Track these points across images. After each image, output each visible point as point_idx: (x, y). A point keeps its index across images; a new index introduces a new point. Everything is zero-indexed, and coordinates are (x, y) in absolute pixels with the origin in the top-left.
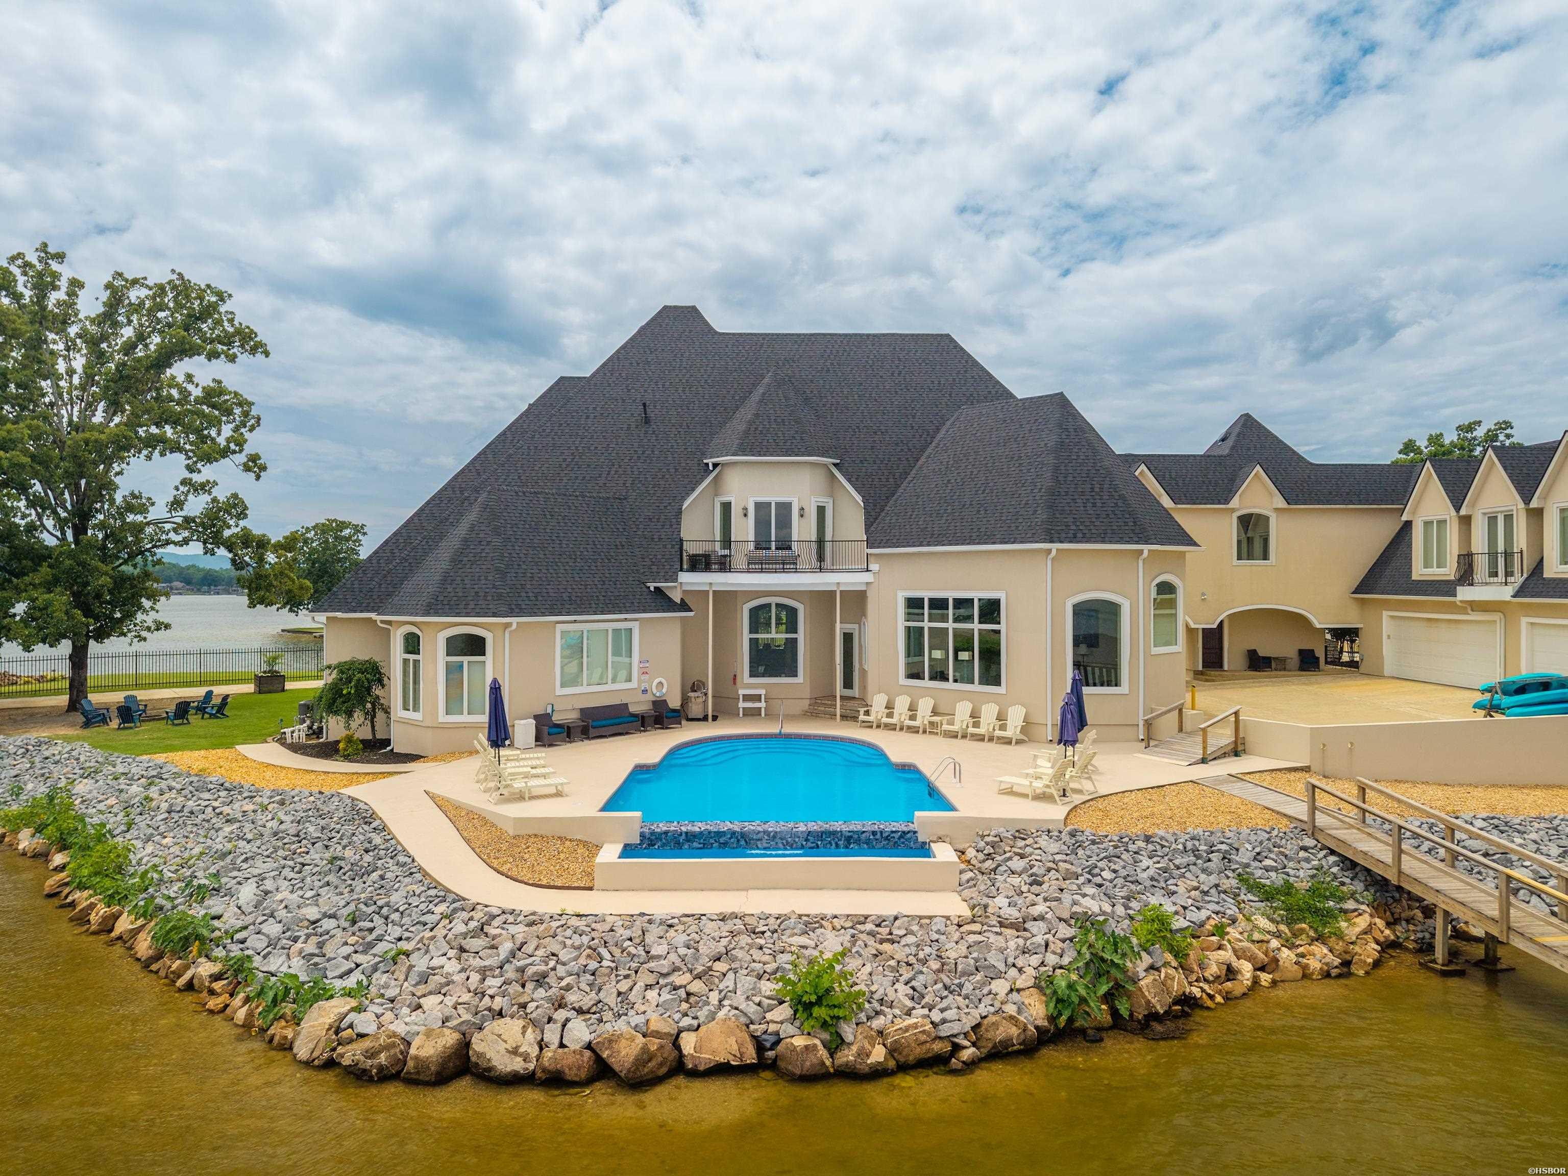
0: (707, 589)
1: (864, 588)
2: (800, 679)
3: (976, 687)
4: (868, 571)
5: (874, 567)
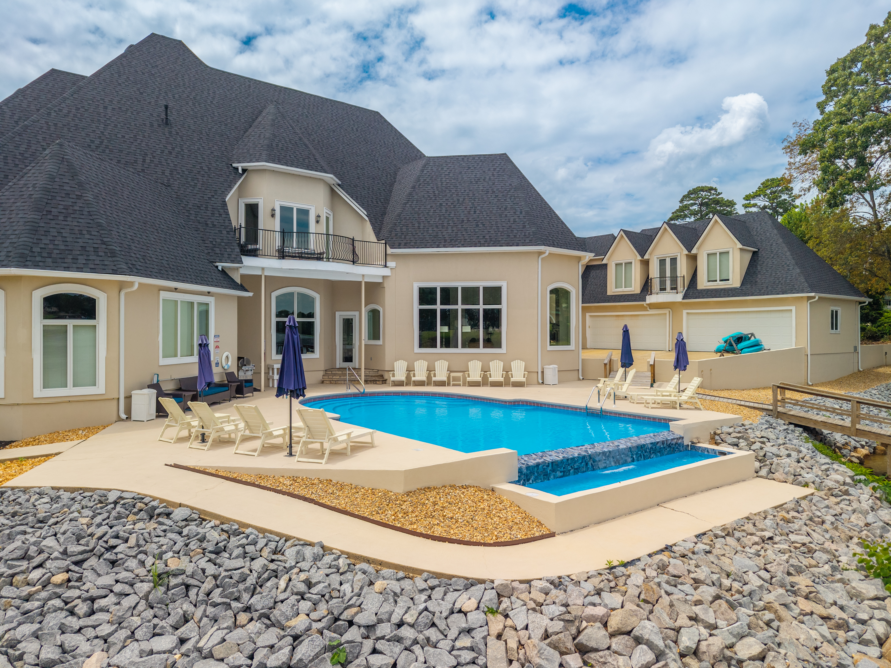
0: (260, 273)
1: (381, 281)
2: (317, 355)
3: (481, 351)
4: (386, 266)
5: (391, 264)
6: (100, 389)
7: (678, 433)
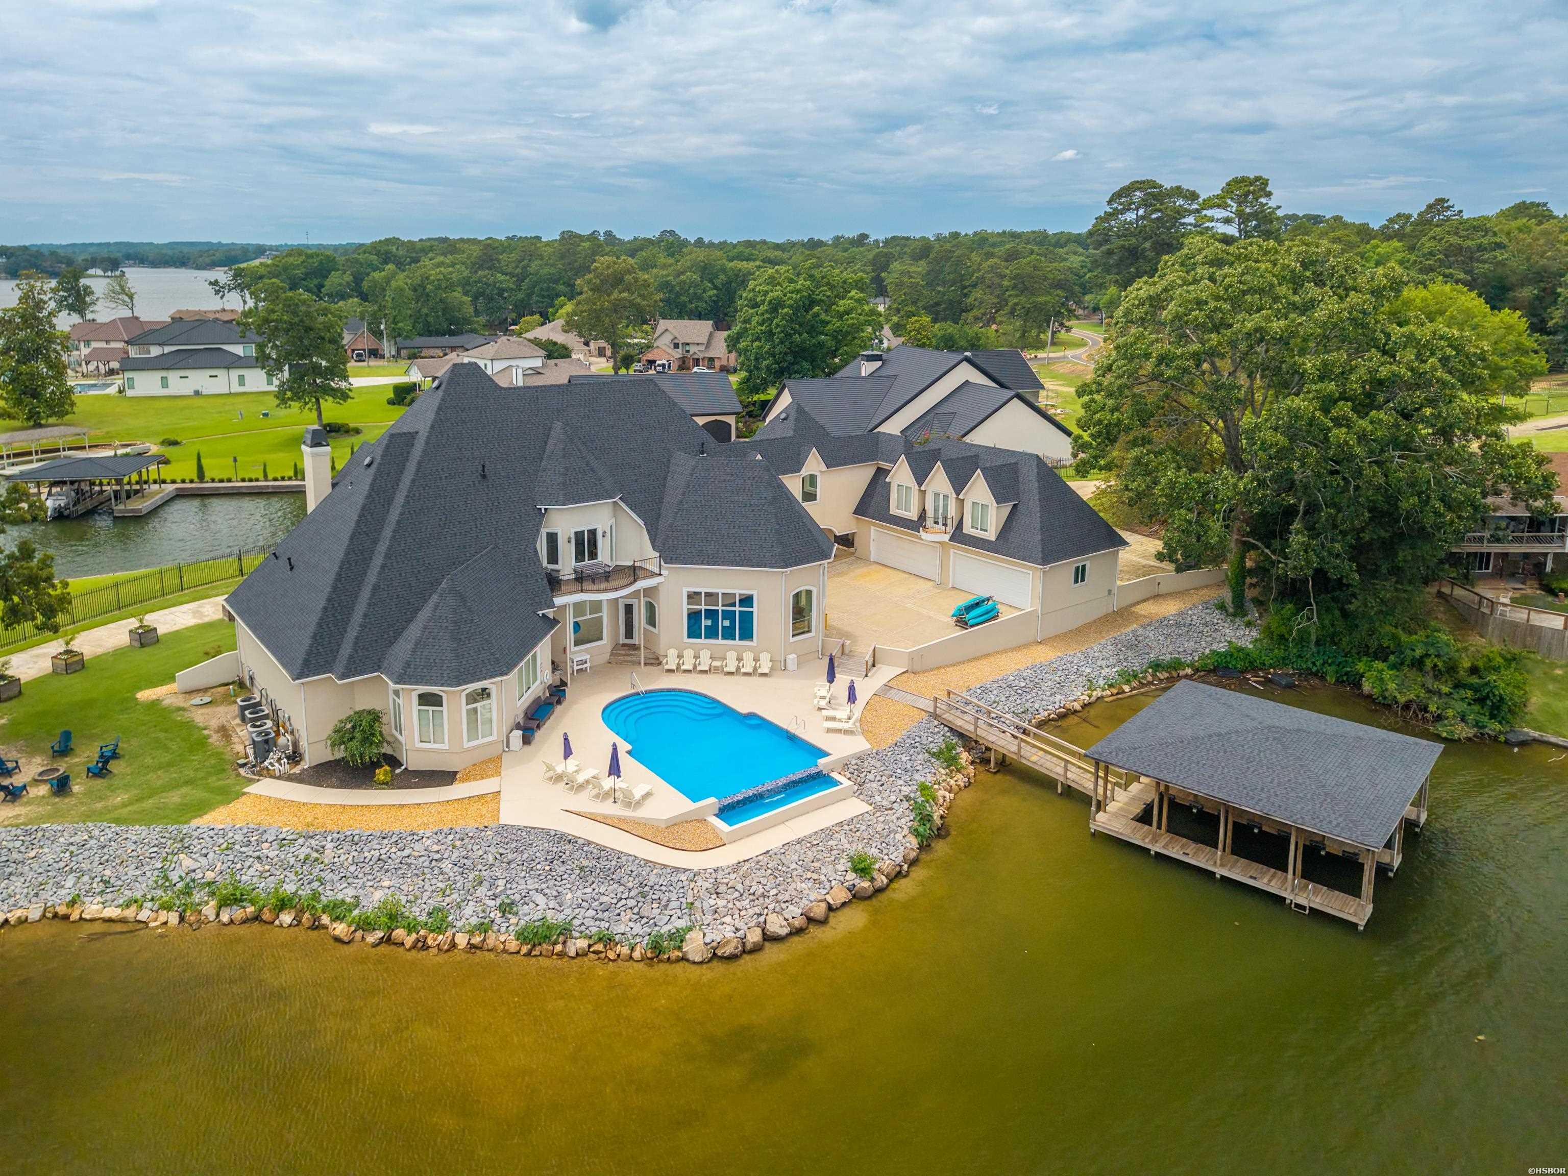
2: (604, 641)
3: (737, 642)
4: (660, 575)
6: (494, 737)
7: (821, 768)
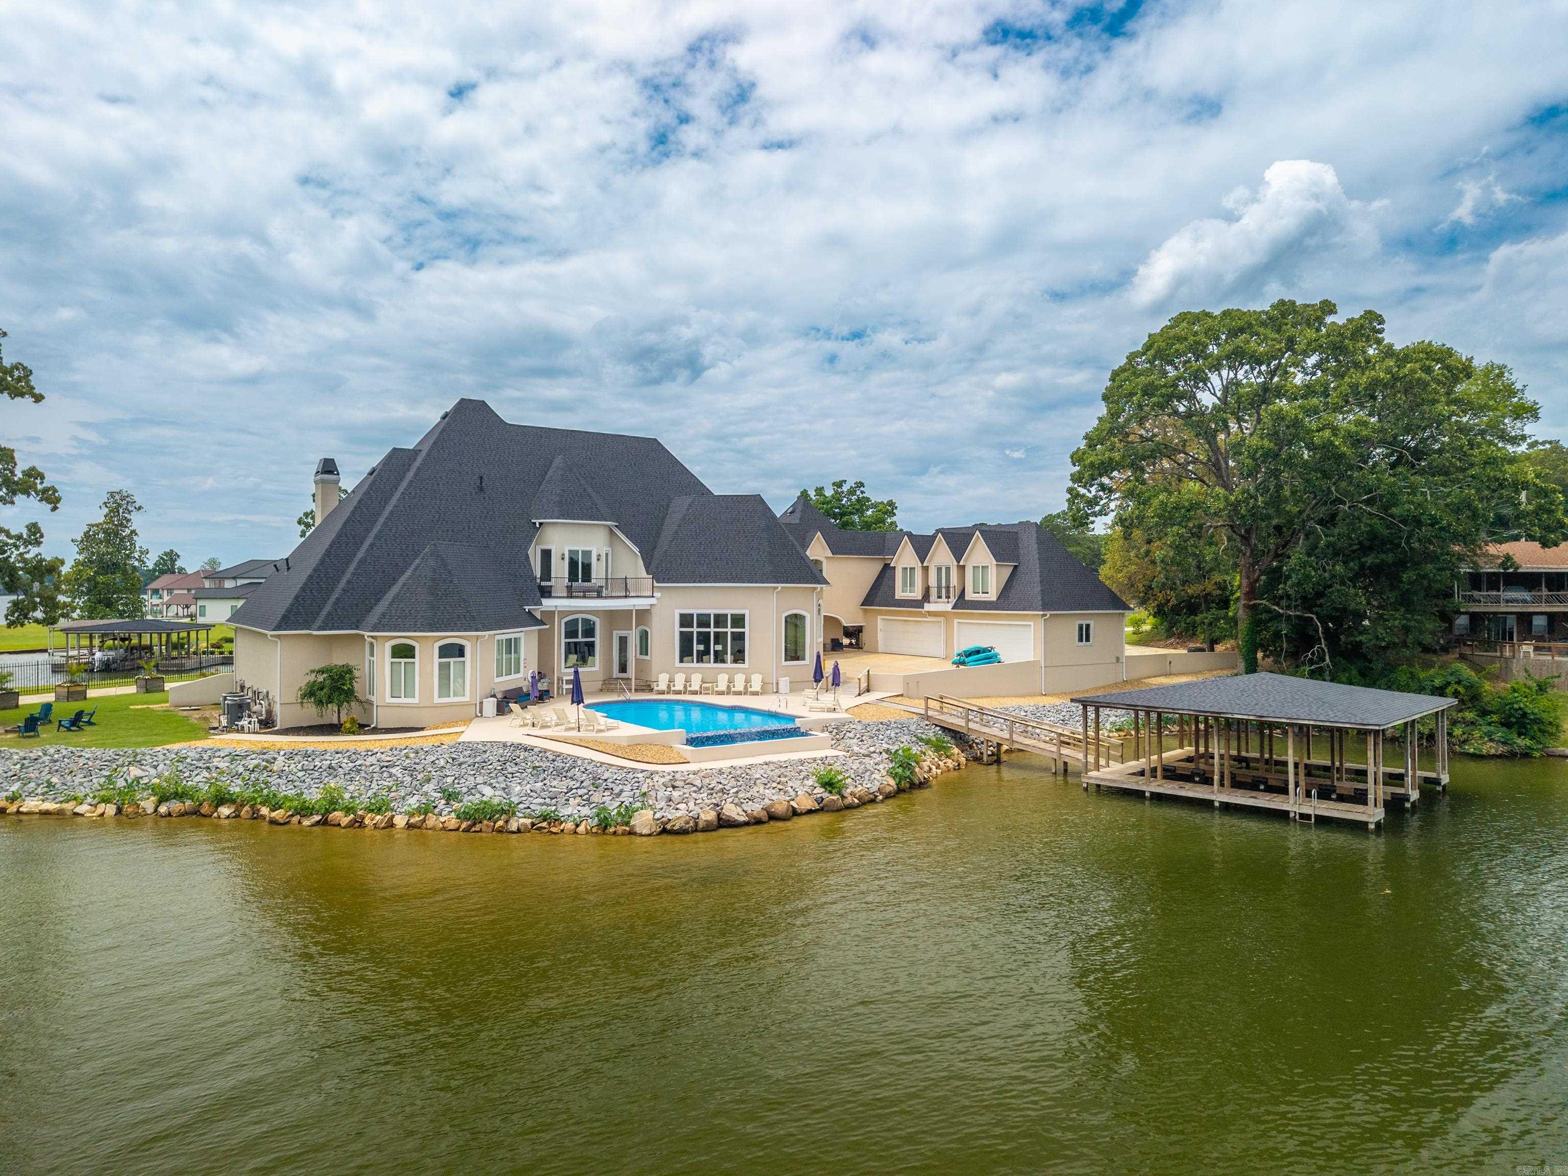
0: (554, 610)
1: (648, 609)
2: (596, 668)
3: (729, 665)
4: (653, 597)
5: (658, 594)
6: (466, 698)
7: (798, 725)
